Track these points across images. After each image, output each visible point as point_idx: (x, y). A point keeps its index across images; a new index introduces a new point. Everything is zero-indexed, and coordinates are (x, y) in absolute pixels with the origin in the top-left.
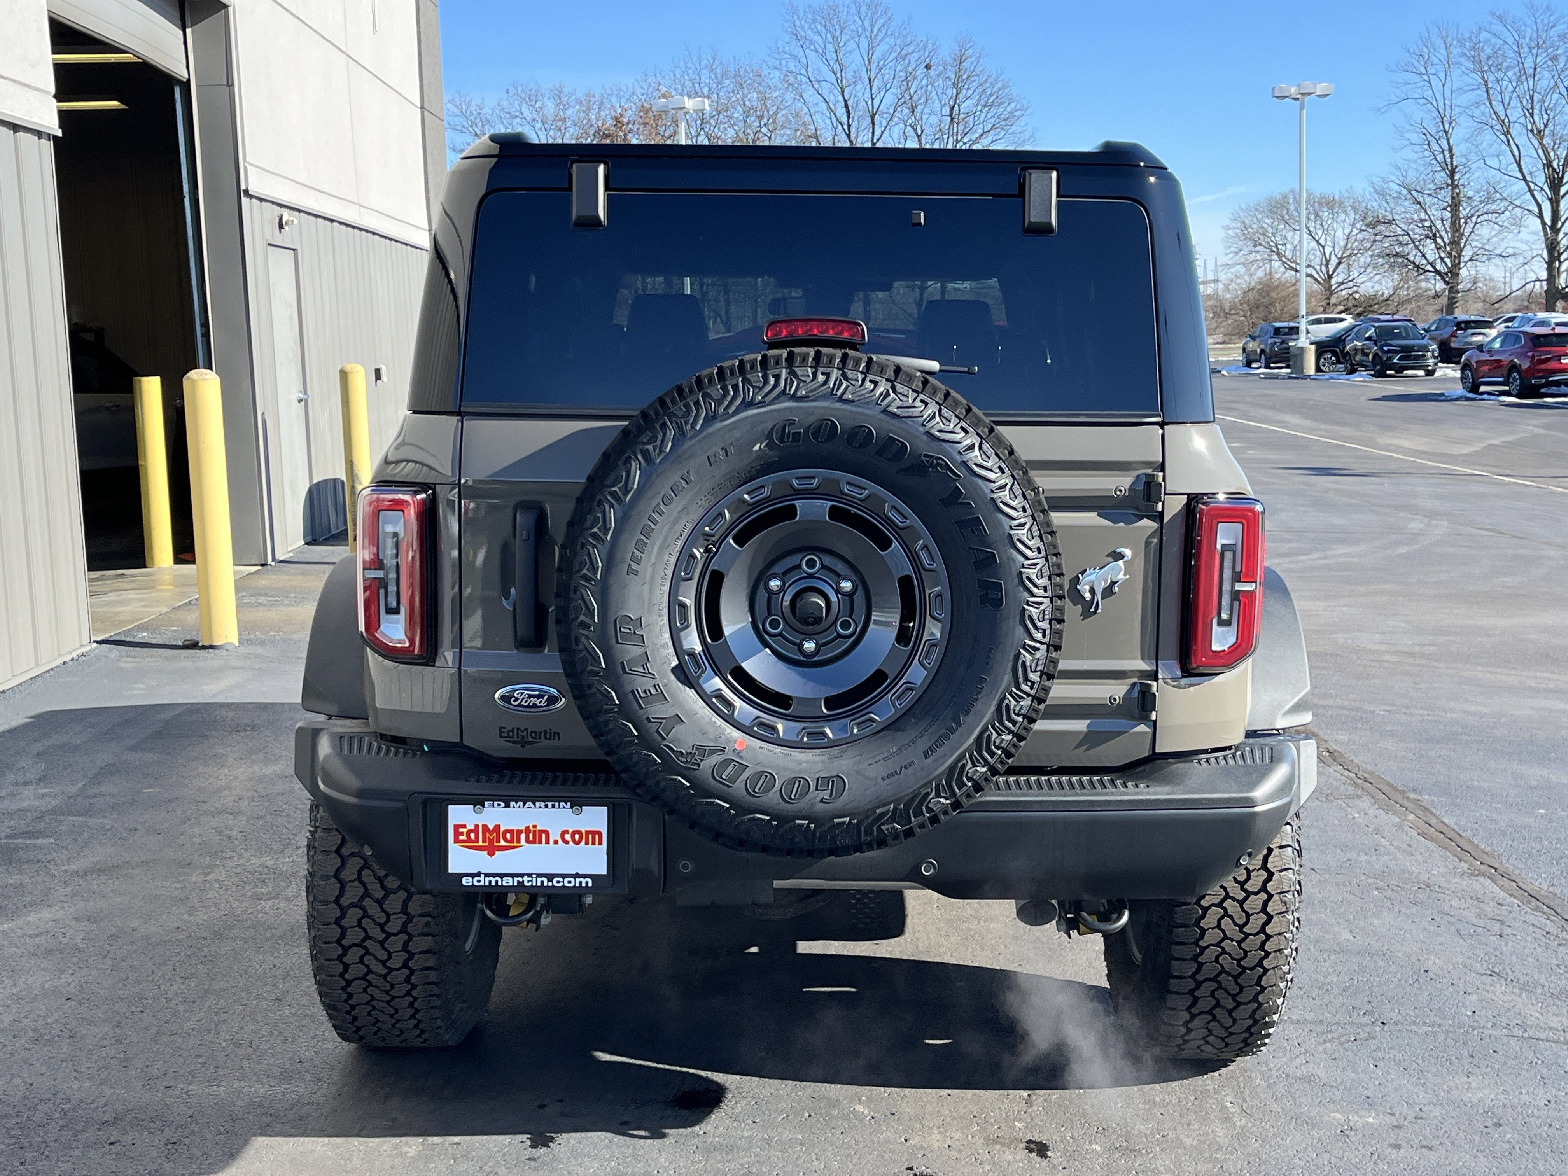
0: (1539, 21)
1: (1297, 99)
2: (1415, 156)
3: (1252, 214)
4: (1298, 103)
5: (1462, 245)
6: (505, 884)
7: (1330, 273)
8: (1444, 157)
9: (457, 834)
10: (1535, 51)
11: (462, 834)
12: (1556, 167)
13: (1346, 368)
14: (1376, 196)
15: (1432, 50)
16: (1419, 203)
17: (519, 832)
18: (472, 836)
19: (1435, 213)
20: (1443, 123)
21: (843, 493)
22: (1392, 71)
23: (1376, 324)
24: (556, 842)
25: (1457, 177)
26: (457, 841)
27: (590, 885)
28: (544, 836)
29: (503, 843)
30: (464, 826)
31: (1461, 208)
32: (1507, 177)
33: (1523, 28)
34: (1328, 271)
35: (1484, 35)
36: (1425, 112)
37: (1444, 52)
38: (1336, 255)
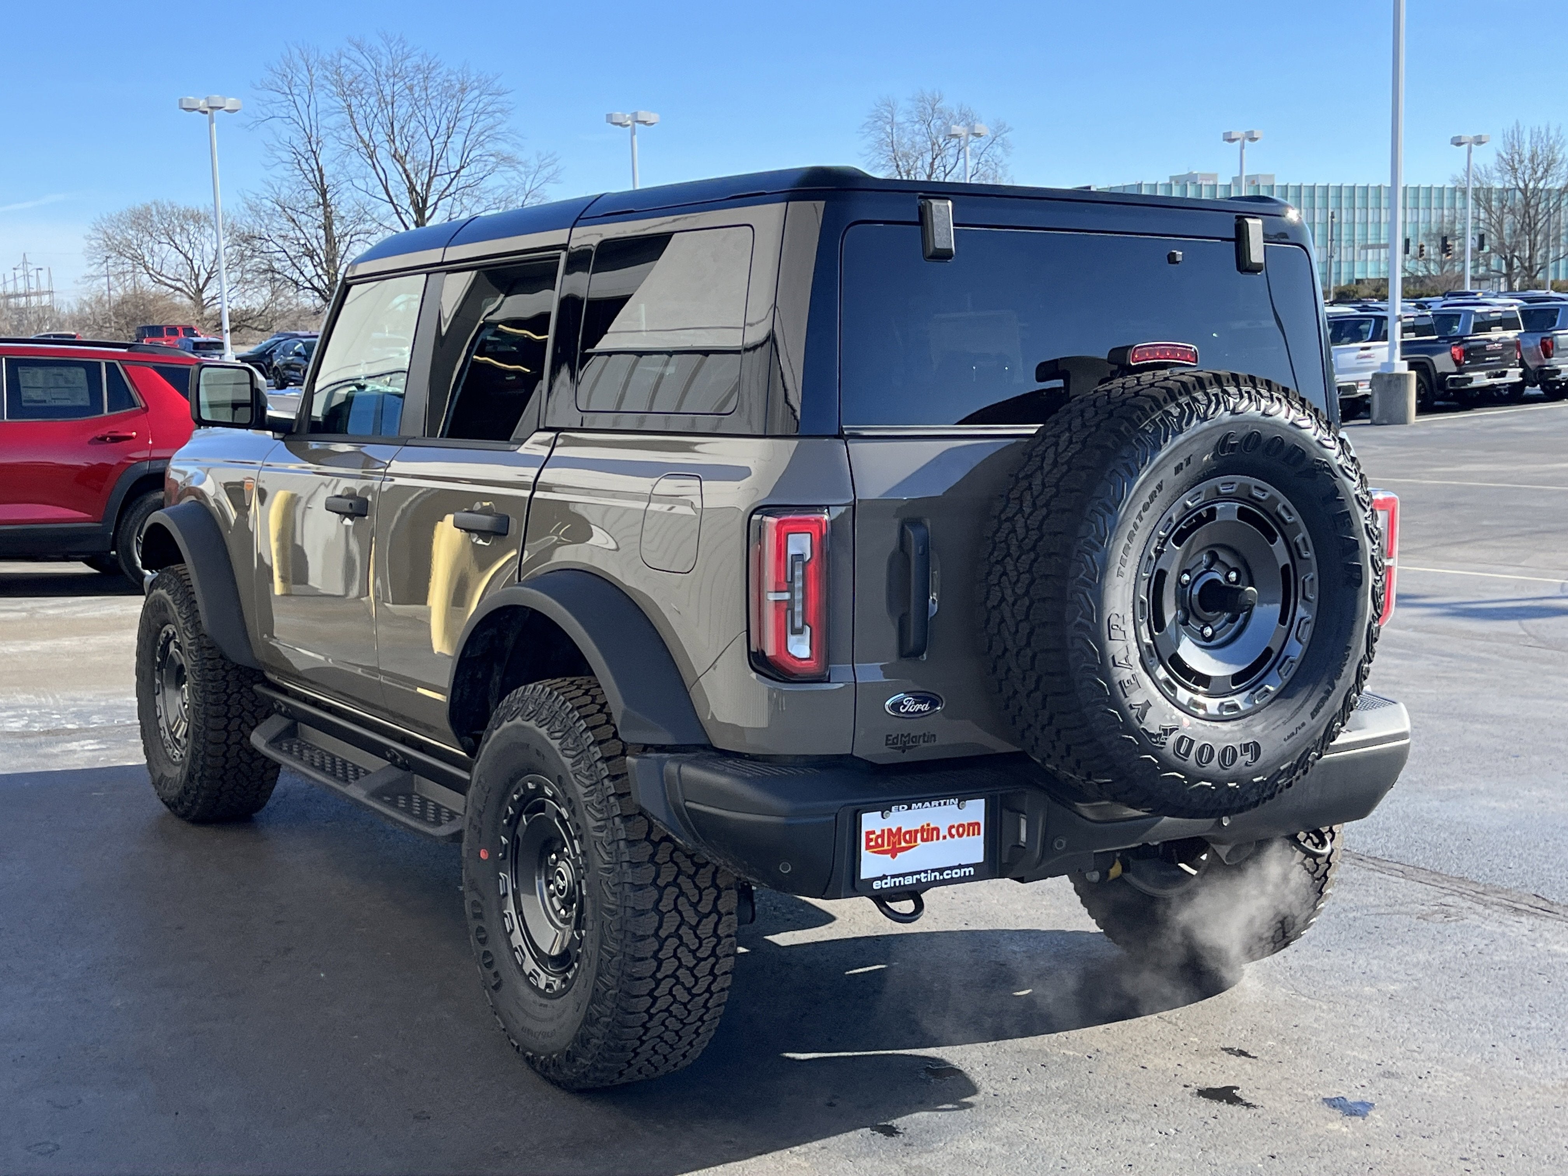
0: (393, 51)
1: (206, 112)
2: (285, 174)
3: (115, 225)
4: (207, 116)
5: (338, 263)
6: (906, 883)
7: (201, 287)
8: (315, 176)
9: (869, 840)
10: (391, 80)
11: (871, 840)
12: (420, 191)
13: (276, 383)
14: (250, 212)
15: (294, 71)
16: (294, 220)
17: (916, 831)
18: (880, 840)
19: (310, 231)
20: (310, 142)
21: (1251, 496)
22: (258, 89)
23: (304, 340)
24: (945, 837)
25: (328, 197)
26: (868, 847)
27: (972, 873)
28: (935, 833)
29: (903, 844)
30: (873, 832)
31: (334, 228)
32: (375, 199)
33: (379, 56)
34: (198, 285)
35: (344, 61)
36: (292, 131)
37: (306, 73)
38: (205, 270)
